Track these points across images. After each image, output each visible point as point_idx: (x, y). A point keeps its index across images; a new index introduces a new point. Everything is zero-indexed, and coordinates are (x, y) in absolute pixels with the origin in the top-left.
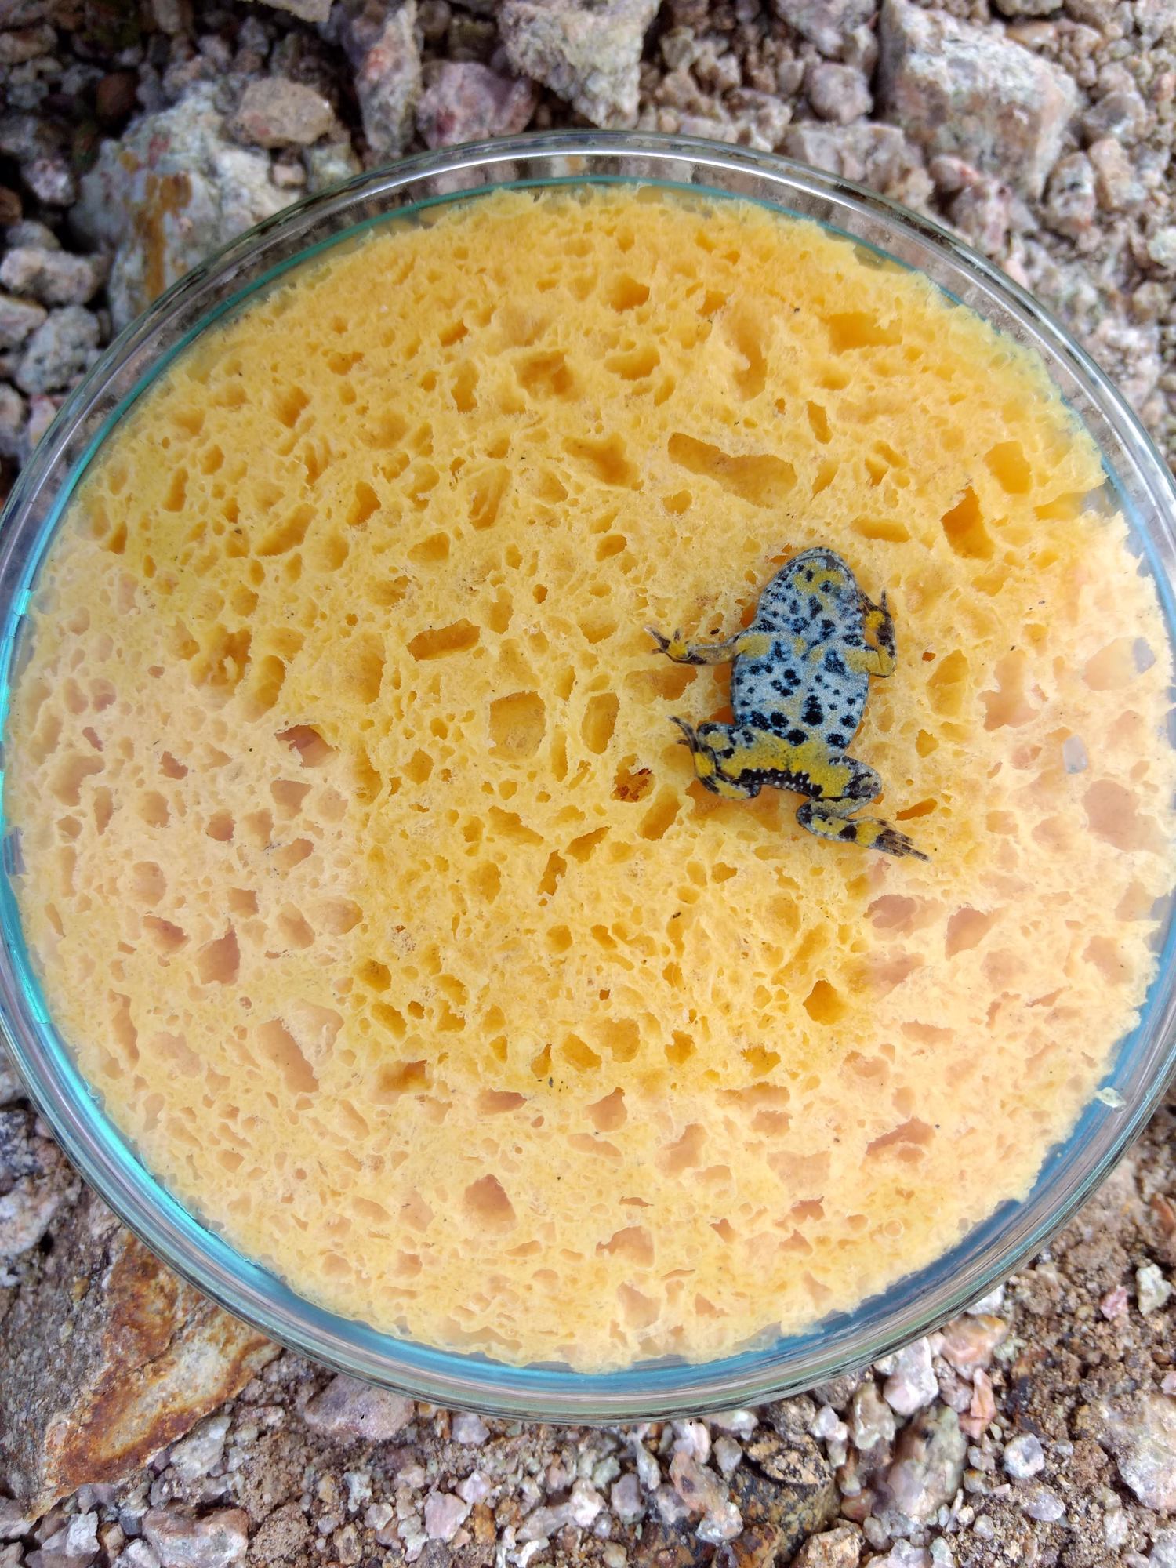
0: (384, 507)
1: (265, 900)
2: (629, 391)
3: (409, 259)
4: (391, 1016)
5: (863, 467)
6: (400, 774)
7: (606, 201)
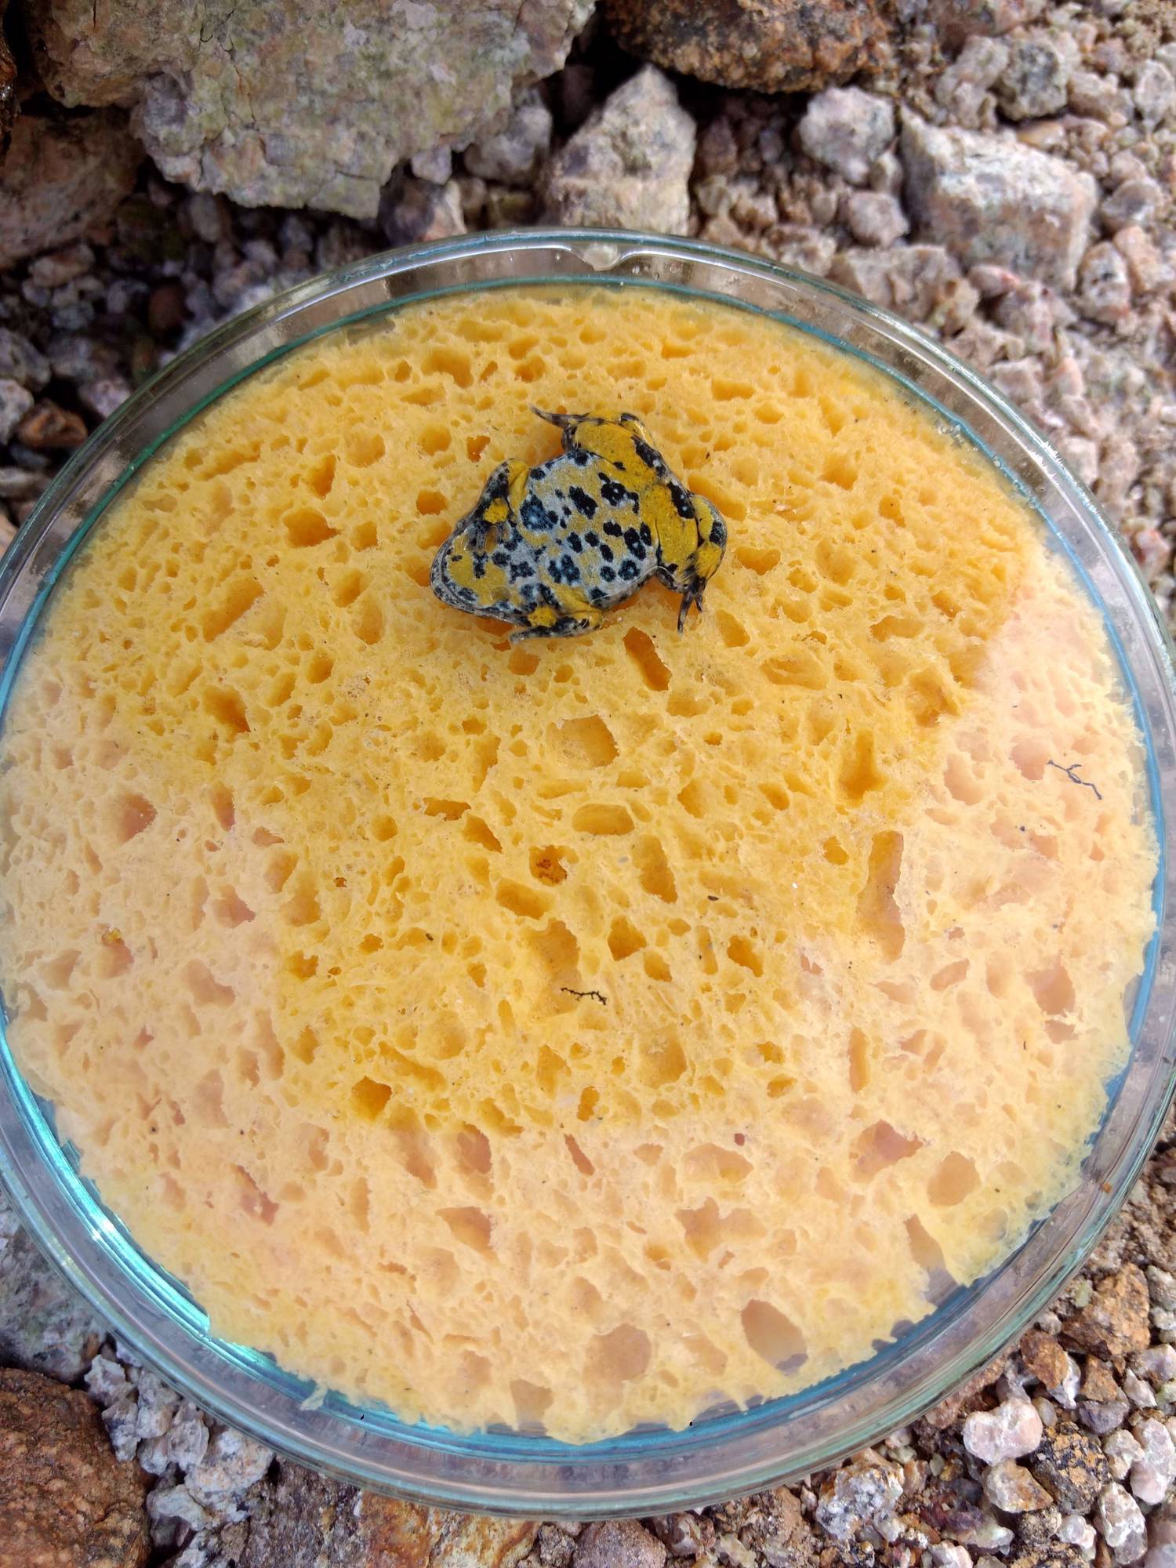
0: (761, 579)
1: (371, 556)
2: (934, 783)
3: (1010, 545)
4: (285, 692)
5: (918, 1028)
7: (1120, 718)
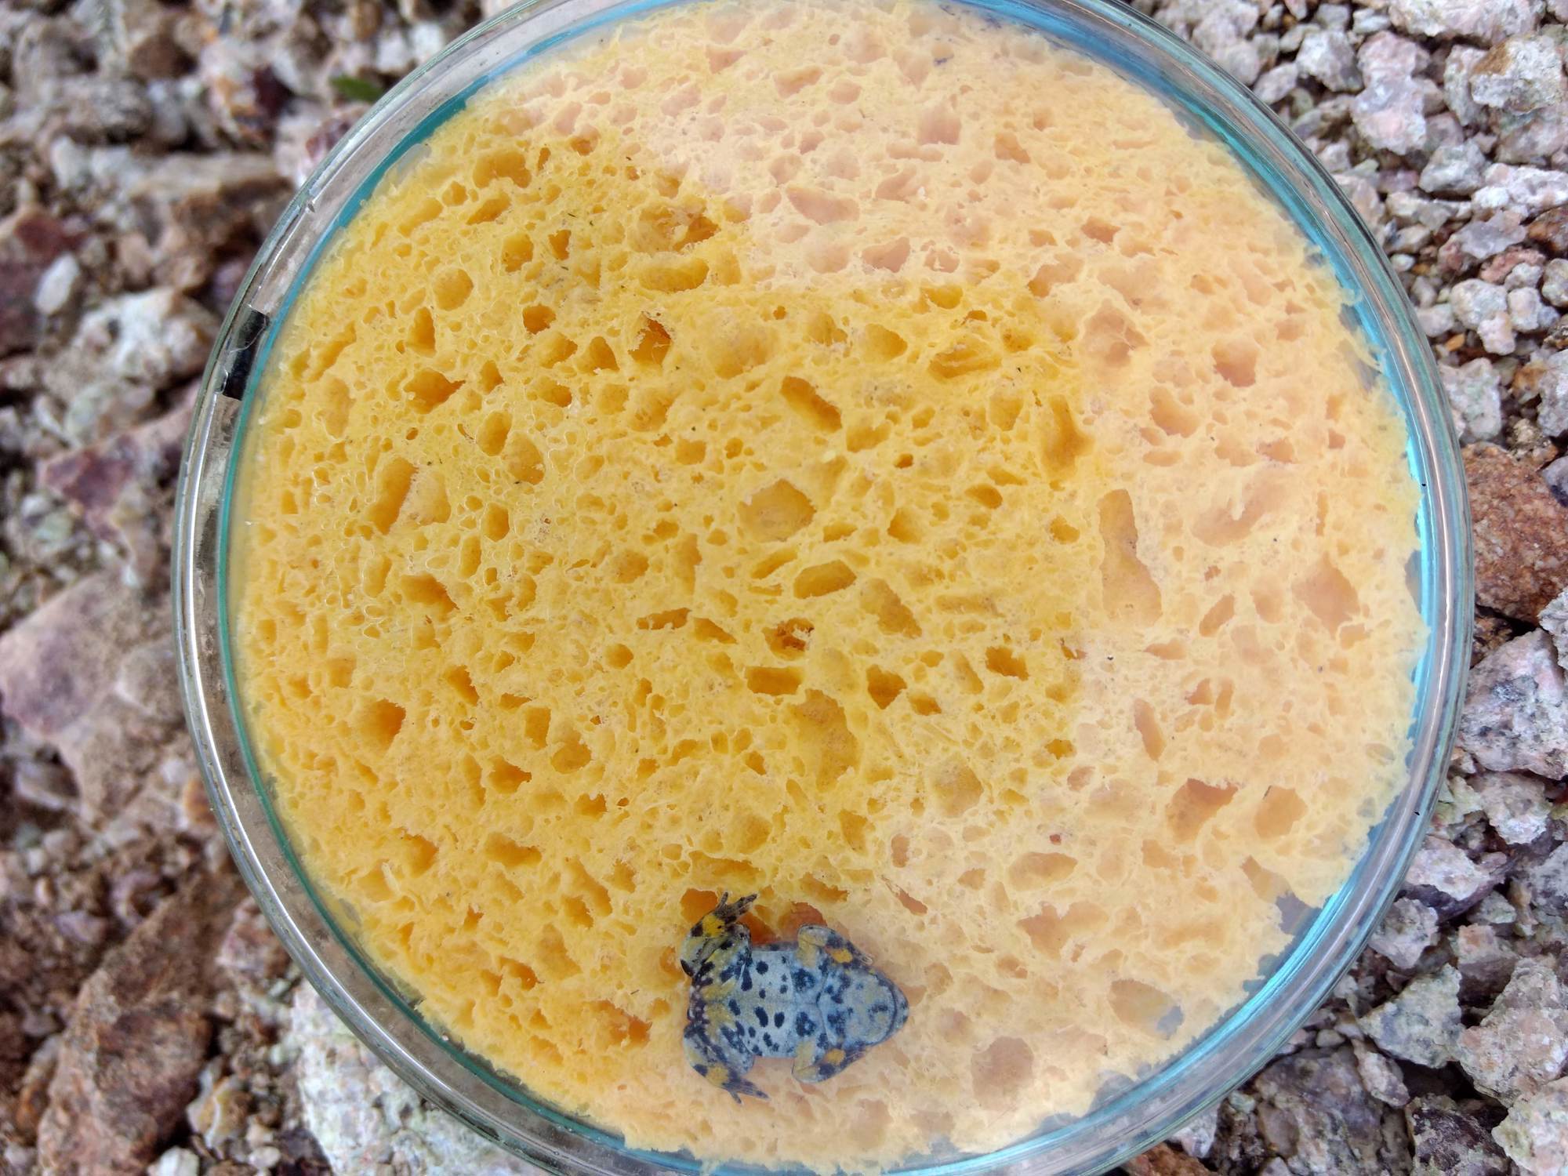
0: (898, 275)
1: (502, 393)
2: (1143, 425)
3: (1146, 138)
4: (474, 557)
6: (675, 439)
7: (1323, 284)
